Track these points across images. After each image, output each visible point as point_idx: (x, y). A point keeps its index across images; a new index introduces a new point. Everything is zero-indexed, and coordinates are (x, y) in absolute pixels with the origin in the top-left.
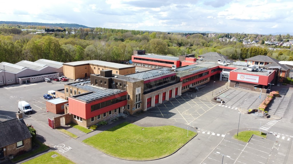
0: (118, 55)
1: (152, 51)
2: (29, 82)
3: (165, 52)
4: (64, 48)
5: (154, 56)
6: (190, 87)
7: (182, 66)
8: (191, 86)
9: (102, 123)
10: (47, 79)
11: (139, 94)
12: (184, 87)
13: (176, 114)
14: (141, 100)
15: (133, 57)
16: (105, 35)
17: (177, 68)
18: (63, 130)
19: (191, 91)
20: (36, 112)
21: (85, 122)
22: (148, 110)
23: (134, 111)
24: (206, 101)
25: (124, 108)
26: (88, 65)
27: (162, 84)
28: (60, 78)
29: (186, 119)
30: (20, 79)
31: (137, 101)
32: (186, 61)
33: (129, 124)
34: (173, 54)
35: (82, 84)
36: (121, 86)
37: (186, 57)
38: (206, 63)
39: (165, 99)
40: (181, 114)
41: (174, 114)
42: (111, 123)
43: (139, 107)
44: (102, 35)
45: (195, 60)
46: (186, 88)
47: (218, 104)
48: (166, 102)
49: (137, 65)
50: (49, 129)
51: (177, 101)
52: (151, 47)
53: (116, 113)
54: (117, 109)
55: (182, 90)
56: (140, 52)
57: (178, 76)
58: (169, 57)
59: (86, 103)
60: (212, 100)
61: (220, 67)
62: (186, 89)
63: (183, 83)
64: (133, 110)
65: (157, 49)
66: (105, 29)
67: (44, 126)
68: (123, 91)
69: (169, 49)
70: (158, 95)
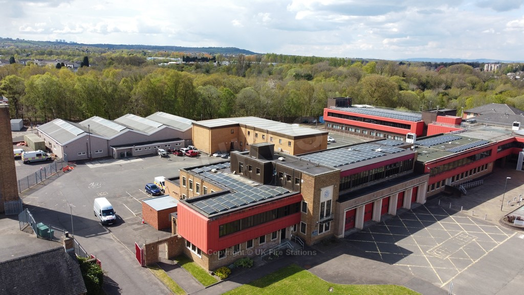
0: (298, 107)
1: (366, 100)
2: (129, 156)
3: (393, 101)
4: (202, 92)
5: (368, 109)
6: (446, 184)
7: (427, 136)
8: (449, 182)
9: (242, 263)
10: (162, 151)
11: (329, 202)
12: (433, 185)
13: (411, 253)
14: (332, 213)
15: (326, 110)
16: (280, 67)
17: (417, 140)
18: (160, 272)
19: (449, 193)
20: (124, 222)
21: (206, 259)
22: (346, 237)
23: (316, 238)
24: (486, 223)
25: (295, 230)
26: (237, 127)
27: (383, 177)
28: (185, 149)
29: (438, 271)
30: (114, 149)
31: (322, 216)
32: (438, 124)
33: (302, 270)
34: (409, 106)
35: (213, 170)
36: (290, 181)
37: (438, 115)
38: (484, 130)
39: (388, 211)
40: (426, 253)
41: (407, 253)
42: (263, 264)
43: (327, 229)
44: (275, 68)
45: (459, 122)
46: (438, 186)
47: (516, 232)
48: (389, 217)
49: (334, 127)
50: (135, 266)
51: (414, 218)
52: (364, 91)
53: (275, 241)
54: (279, 231)
55: (428, 191)
56: (341, 102)
57: (420, 159)
58: (400, 113)
59: (207, 220)
60: (500, 221)
61: (518, 141)
62: (437, 190)
63: (430, 176)
64: (312, 236)
65: (376, 95)
66: (281, 56)
67: (127, 258)
68: (294, 193)
69: (400, 95)
70: (373, 204)
